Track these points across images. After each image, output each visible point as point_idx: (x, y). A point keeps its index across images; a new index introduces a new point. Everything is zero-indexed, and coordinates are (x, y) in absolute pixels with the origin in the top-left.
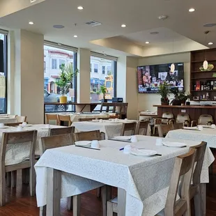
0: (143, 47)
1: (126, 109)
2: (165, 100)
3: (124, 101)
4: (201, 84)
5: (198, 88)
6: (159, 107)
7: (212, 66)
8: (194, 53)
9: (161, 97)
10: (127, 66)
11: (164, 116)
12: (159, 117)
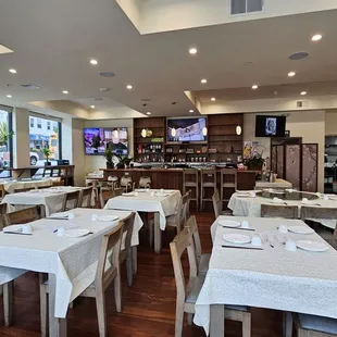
0: (89, 110)
1: (72, 171)
2: (110, 164)
3: (71, 164)
4: (143, 147)
5: (140, 151)
6: (105, 171)
7: (151, 132)
8: (135, 120)
9: (106, 161)
10: (73, 128)
11: (110, 178)
12: (105, 180)
